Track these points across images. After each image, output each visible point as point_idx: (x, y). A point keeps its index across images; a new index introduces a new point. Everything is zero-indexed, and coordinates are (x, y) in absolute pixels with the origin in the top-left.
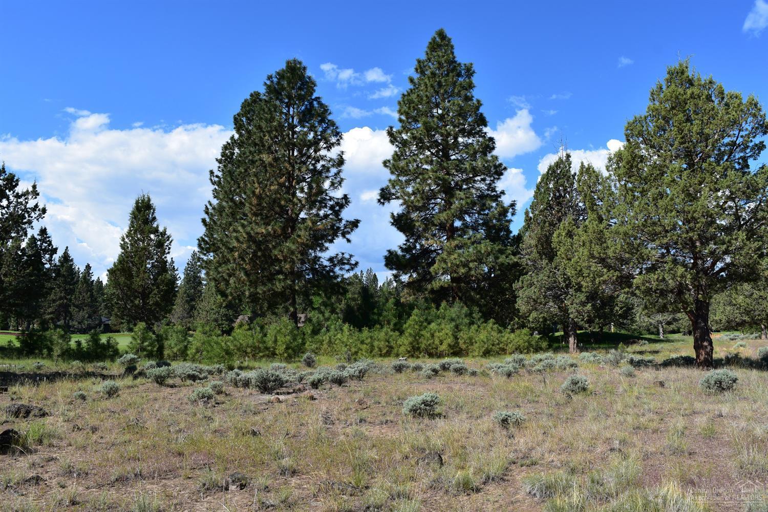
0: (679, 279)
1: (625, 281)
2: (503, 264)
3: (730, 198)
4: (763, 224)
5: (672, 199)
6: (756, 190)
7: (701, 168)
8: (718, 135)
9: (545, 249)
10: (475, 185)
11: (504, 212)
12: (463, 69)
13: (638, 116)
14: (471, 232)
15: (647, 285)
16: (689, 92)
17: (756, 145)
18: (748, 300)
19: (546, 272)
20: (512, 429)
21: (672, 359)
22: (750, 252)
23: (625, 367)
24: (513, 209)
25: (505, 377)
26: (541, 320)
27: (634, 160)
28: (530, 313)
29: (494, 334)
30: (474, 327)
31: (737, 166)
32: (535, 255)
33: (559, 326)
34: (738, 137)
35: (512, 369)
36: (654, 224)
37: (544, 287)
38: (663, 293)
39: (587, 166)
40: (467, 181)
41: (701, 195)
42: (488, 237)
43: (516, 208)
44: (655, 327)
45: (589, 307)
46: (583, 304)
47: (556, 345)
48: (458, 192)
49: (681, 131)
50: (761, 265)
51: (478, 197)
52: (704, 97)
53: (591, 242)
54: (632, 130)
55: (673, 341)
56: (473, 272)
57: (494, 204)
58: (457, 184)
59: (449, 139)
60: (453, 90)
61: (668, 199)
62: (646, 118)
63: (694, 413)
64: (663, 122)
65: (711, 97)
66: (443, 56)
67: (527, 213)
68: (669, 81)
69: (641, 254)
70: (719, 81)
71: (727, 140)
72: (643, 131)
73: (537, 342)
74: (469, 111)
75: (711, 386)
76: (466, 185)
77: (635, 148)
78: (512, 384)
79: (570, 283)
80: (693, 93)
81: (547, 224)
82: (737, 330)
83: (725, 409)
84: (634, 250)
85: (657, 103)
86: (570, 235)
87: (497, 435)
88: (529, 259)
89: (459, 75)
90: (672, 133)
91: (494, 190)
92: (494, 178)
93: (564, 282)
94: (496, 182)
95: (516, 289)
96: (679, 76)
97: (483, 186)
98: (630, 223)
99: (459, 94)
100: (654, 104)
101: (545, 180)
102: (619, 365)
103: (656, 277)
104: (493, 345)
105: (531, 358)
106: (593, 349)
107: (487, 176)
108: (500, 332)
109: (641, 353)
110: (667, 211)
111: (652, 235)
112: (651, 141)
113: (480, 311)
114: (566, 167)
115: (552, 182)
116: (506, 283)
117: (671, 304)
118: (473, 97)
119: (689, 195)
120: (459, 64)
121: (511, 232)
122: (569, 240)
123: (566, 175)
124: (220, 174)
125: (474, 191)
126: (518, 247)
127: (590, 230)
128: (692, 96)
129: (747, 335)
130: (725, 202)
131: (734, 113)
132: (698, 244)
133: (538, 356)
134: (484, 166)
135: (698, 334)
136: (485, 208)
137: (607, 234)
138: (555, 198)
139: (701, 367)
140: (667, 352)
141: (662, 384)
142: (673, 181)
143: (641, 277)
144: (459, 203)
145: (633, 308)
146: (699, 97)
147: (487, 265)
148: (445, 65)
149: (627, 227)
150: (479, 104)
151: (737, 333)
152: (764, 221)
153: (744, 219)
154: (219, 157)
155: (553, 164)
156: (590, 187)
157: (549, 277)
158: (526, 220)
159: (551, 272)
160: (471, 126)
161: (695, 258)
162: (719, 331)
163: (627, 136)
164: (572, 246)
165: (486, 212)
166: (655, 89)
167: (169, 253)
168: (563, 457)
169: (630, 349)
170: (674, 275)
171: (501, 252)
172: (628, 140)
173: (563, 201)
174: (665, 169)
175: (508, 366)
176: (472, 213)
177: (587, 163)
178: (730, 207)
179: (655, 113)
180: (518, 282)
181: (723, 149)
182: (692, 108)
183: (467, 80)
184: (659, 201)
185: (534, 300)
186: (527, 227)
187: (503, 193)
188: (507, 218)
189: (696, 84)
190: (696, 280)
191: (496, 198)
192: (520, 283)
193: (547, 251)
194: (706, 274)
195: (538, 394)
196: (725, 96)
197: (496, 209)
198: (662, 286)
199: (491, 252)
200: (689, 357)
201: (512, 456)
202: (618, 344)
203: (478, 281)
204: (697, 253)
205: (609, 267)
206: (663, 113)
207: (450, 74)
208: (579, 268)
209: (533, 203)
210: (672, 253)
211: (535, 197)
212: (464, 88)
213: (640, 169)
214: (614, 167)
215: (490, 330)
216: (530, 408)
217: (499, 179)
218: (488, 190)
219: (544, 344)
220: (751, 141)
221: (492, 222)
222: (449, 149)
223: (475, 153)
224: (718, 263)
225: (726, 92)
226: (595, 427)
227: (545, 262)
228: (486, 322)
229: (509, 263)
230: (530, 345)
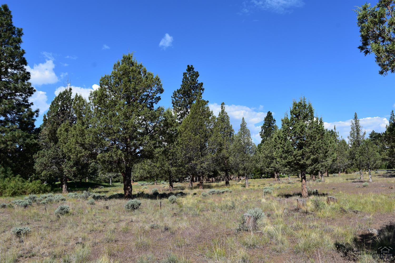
0: (119, 156)
1: (93, 156)
2: (28, 144)
3: (144, 120)
4: (157, 133)
5: (118, 118)
6: (155, 118)
7: (133, 104)
8: (142, 91)
9: (53, 137)
10: (16, 97)
11: (32, 114)
12: (16, 31)
13: (107, 75)
14: (10, 124)
15: (103, 158)
16: (131, 68)
17: (157, 97)
18: (149, 167)
19: (53, 149)
20: (23, 238)
21: (114, 195)
22: (151, 145)
23: (90, 199)
24: (37, 113)
25: (23, 208)
26: (48, 175)
27: (103, 96)
28: (42, 172)
29: (20, 183)
30: (7, 179)
31: (148, 106)
32: (47, 140)
33: (59, 179)
34: (150, 93)
35: (28, 203)
36: (109, 129)
37: (51, 157)
38: (111, 163)
39: (79, 96)
40: (11, 94)
41: (132, 117)
42: (21, 127)
43: (39, 113)
44: (108, 180)
45: (74, 169)
46: (71, 167)
47: (55, 189)
48: (4, 100)
49: (125, 85)
50: (155, 151)
51: (17, 104)
52: (137, 72)
53: (77, 135)
54: (103, 81)
55: (115, 186)
56: (9, 147)
57: (26, 110)
58: (4, 95)
59: (2, 68)
60: (8, 41)
61: (117, 117)
62: (110, 77)
63: (120, 221)
64: (118, 80)
65: (140, 73)
66: (5, 20)
67: (45, 117)
68: (123, 61)
69: (102, 143)
70: (145, 66)
71: (145, 93)
72: (108, 83)
73: (45, 187)
74: (16, 55)
75: (129, 208)
76: (10, 96)
77: (104, 91)
78: (27, 211)
79: (65, 156)
80: (133, 69)
81: (55, 124)
82: (145, 181)
83: (134, 218)
84: (98, 140)
85: (116, 71)
86: (67, 130)
87: (13, 241)
88: (44, 142)
89: (13, 33)
90: (122, 86)
91: (27, 101)
92: (28, 95)
93: (62, 155)
94: (28, 97)
95: (35, 158)
96: (127, 59)
97: (20, 98)
98: (98, 127)
99: (11, 44)
100: (115, 71)
101: (57, 100)
102: (88, 199)
103: (108, 155)
104: (18, 189)
105: (39, 197)
106: (76, 191)
107: (23, 93)
108: (23, 182)
109: (100, 192)
110: (116, 123)
111: (108, 134)
112: (112, 89)
113: (12, 170)
114: (69, 95)
115: (61, 102)
116: (29, 155)
117: (115, 168)
118: (20, 47)
119: (126, 116)
120: (14, 27)
121: (35, 126)
122: (66, 133)
123: (68, 99)
125: (14, 101)
126: (38, 134)
127: (77, 129)
128: (132, 70)
129: (149, 183)
130: (142, 122)
131: (149, 82)
132: (129, 140)
133: (45, 195)
134: (22, 87)
135: (126, 183)
136: (20, 111)
137: (86, 132)
138: (61, 110)
139: (126, 199)
140: (112, 191)
141: (107, 208)
142: (120, 109)
143: (101, 154)
144: (4, 107)
145: (97, 170)
146: (135, 71)
147: (18, 144)
148: (5, 25)
149: (96, 129)
150: (23, 52)
151: (145, 182)
152: (157, 132)
153: (149, 130)
155: (62, 92)
156: (79, 107)
157: (54, 152)
158: (44, 120)
159: (55, 149)
160: (17, 63)
161: (127, 147)
162: (137, 181)
163: (101, 84)
164: (67, 137)
165: (21, 113)
166: (116, 64)
168: (50, 250)
169: (94, 190)
170: (117, 154)
171: (28, 137)
172: (101, 86)
173: (65, 112)
174: (117, 103)
175: (26, 201)
176: (12, 113)
177: (79, 95)
178: (144, 124)
179: (115, 75)
180: (36, 154)
181: (143, 97)
182: (132, 76)
183: (18, 37)
184: (113, 118)
185: (45, 164)
186: (44, 124)
187: (32, 104)
188: (33, 118)
189: (135, 65)
190: (126, 157)
191: (28, 106)
192: (37, 155)
193: (54, 138)
194: (131, 154)
195: (41, 216)
196: (147, 73)
197: (27, 112)
198: (111, 159)
199: (22, 136)
200: (121, 194)
201: (20, 253)
202: (88, 188)
203: (12, 152)
204: (128, 144)
205: (86, 149)
206: (119, 76)
207: (8, 31)
208: (70, 148)
209: (49, 111)
210: (117, 143)
211: (50, 108)
212: (15, 41)
213: (105, 101)
214: (93, 98)
215: (17, 180)
216: (36, 224)
217: (30, 96)
218: (23, 101)
219: (49, 189)
220: (155, 95)
221: (24, 120)
222: (2, 74)
223: (18, 79)
224: (137, 149)
225: (147, 72)
226: (70, 232)
227: (52, 144)
228: (15, 176)
229: (31, 143)
230: (41, 189)
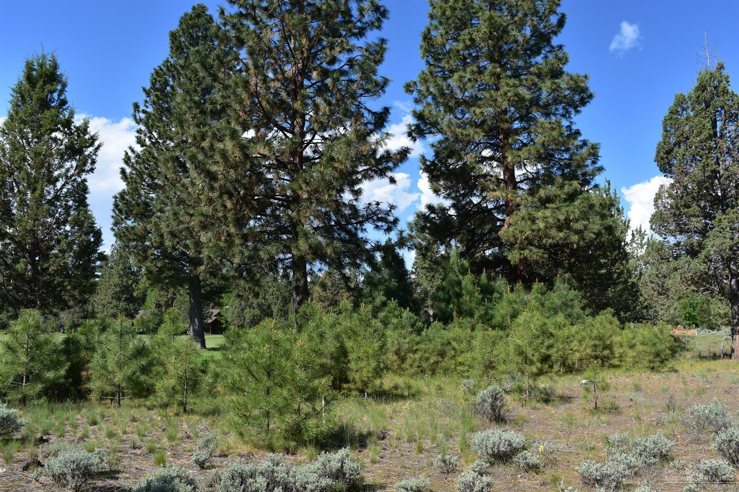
124: (150, 110)
154: (148, 86)
167: (92, 170)
